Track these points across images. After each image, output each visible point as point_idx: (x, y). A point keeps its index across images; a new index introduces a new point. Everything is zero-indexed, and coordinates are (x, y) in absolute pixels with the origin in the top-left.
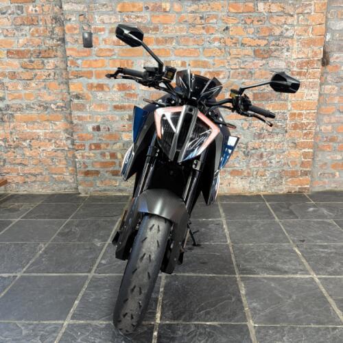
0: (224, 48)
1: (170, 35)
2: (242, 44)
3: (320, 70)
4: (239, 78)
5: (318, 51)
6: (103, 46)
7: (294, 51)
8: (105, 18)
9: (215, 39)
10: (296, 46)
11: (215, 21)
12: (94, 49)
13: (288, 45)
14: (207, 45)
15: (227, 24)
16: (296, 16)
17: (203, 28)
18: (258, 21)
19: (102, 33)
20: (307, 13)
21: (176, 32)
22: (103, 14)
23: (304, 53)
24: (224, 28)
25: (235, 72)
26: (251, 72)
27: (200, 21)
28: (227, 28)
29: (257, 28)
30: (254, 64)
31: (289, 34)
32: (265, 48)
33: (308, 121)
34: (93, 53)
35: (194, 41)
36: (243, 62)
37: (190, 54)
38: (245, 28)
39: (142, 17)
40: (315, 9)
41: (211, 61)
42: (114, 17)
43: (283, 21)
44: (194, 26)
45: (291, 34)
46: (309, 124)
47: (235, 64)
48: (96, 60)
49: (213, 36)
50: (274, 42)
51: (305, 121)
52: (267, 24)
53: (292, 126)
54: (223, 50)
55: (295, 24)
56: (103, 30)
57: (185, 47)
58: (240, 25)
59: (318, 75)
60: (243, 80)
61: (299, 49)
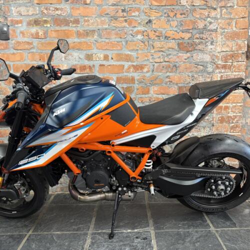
0: (147, 42)
1: (91, 28)
2: (166, 37)
3: (244, 63)
4: (164, 71)
5: (242, 45)
6: (20, 39)
7: (218, 44)
8: (23, 10)
9: (138, 32)
10: (220, 39)
11: (137, 13)
12: (12, 42)
13: (212, 38)
14: (129, 38)
15: (149, 16)
16: (219, 10)
17: (126, 21)
18: (181, 14)
19: (20, 25)
20: (230, 6)
21: (98, 25)
22: (20, 6)
23: (228, 46)
24: (146, 21)
25: (159, 66)
26: (175, 66)
27: (122, 14)
28: (150, 21)
29: (181, 21)
30: (178, 57)
31: (212, 27)
32: (189, 41)
33: (234, 115)
34: (11, 46)
35: (117, 34)
36: (168, 55)
37: (113, 47)
38: (168, 21)
39: (61, 9)
40: (238, 3)
41: (134, 54)
42: (31, 9)
43: (207, 14)
44: (116, 19)
45: (215, 28)
46: (236, 117)
47: (159, 57)
48: (14, 54)
49: (135, 30)
50: (198, 36)
51: (231, 114)
52: (190, 18)
53: (219, 120)
54: (146, 43)
55: (219, 17)
56: (21, 22)
57: (107, 41)
58: (163, 18)
59: (243, 68)
60: (168, 74)
61: (223, 43)
